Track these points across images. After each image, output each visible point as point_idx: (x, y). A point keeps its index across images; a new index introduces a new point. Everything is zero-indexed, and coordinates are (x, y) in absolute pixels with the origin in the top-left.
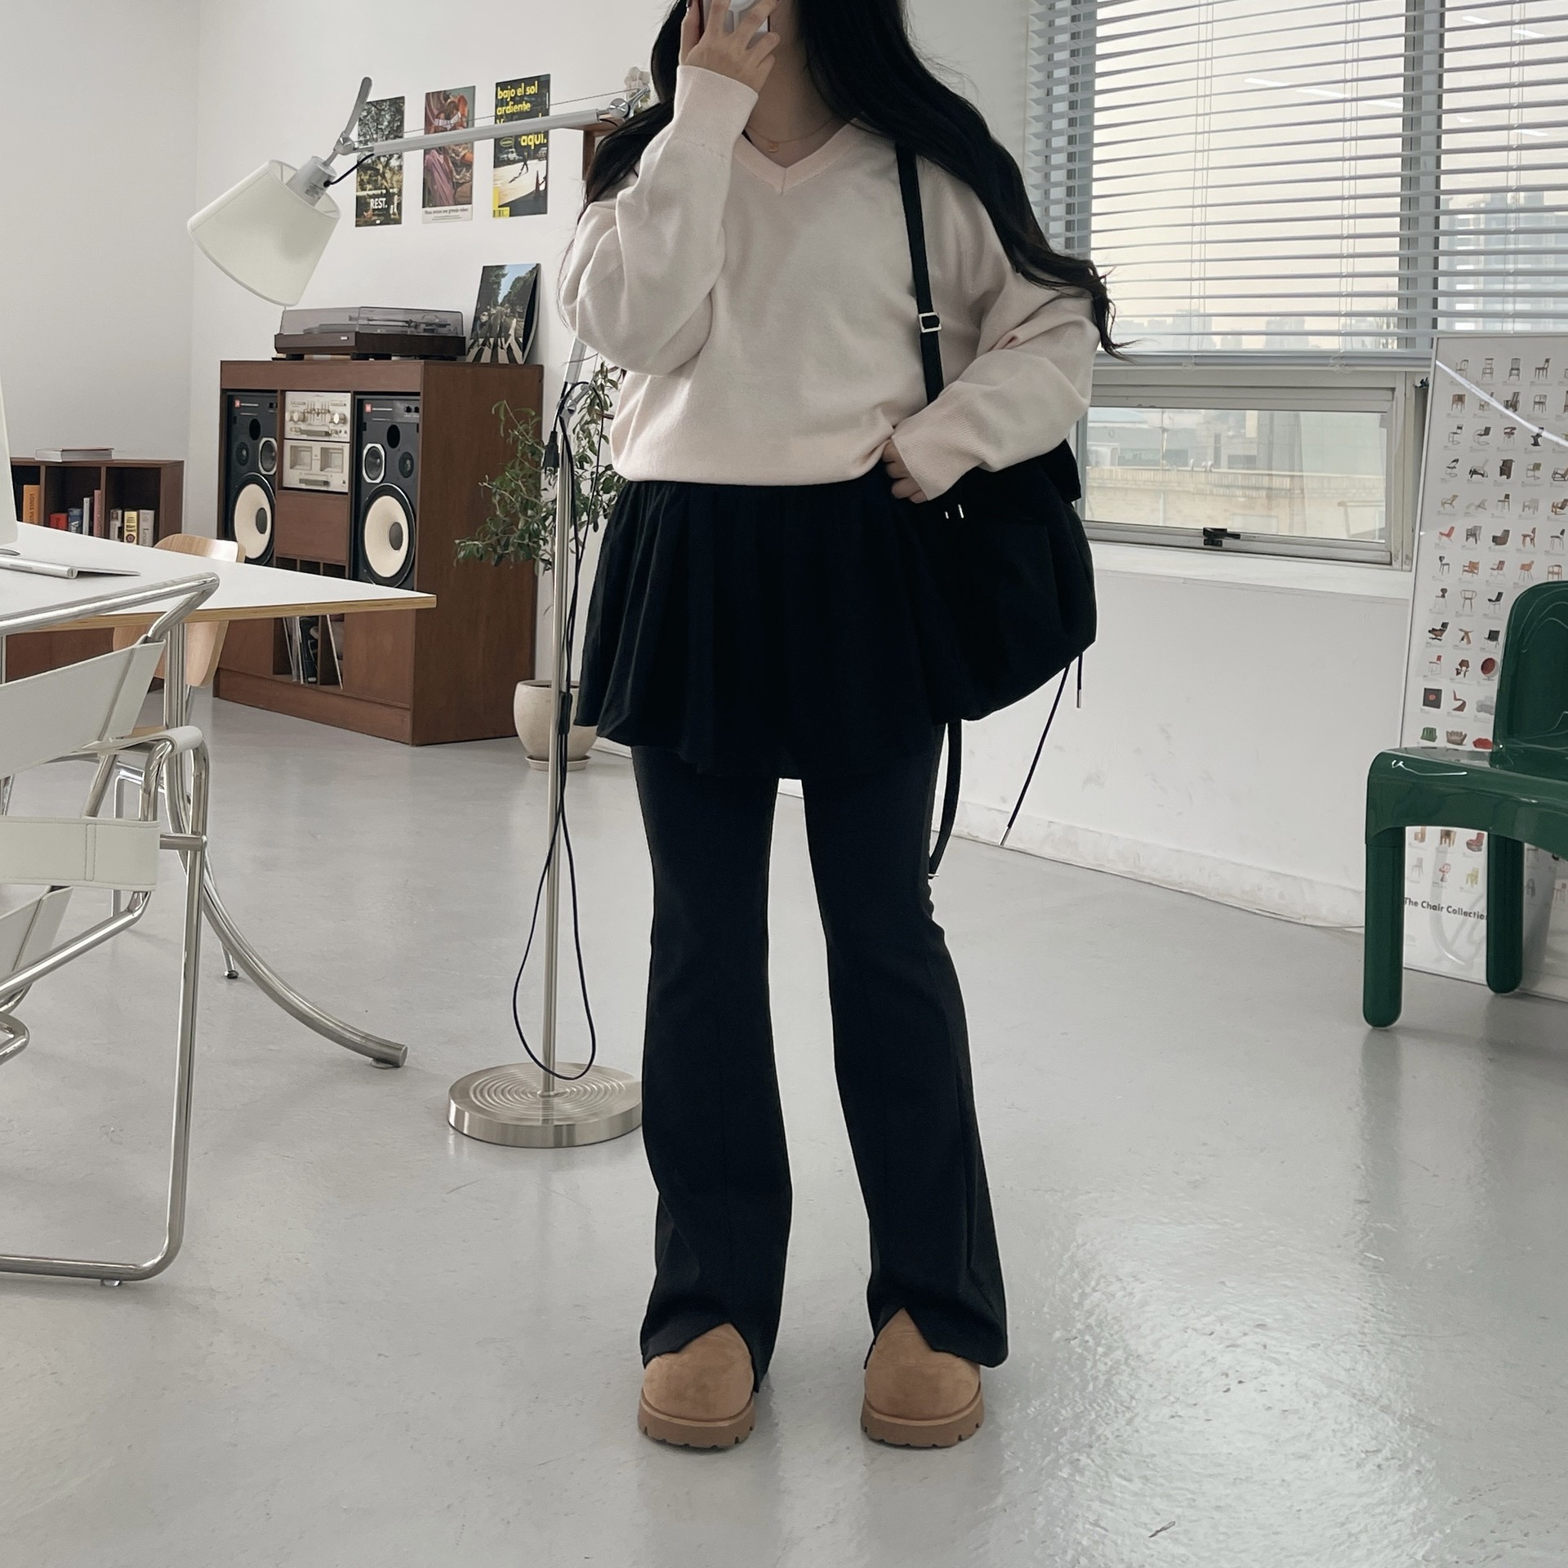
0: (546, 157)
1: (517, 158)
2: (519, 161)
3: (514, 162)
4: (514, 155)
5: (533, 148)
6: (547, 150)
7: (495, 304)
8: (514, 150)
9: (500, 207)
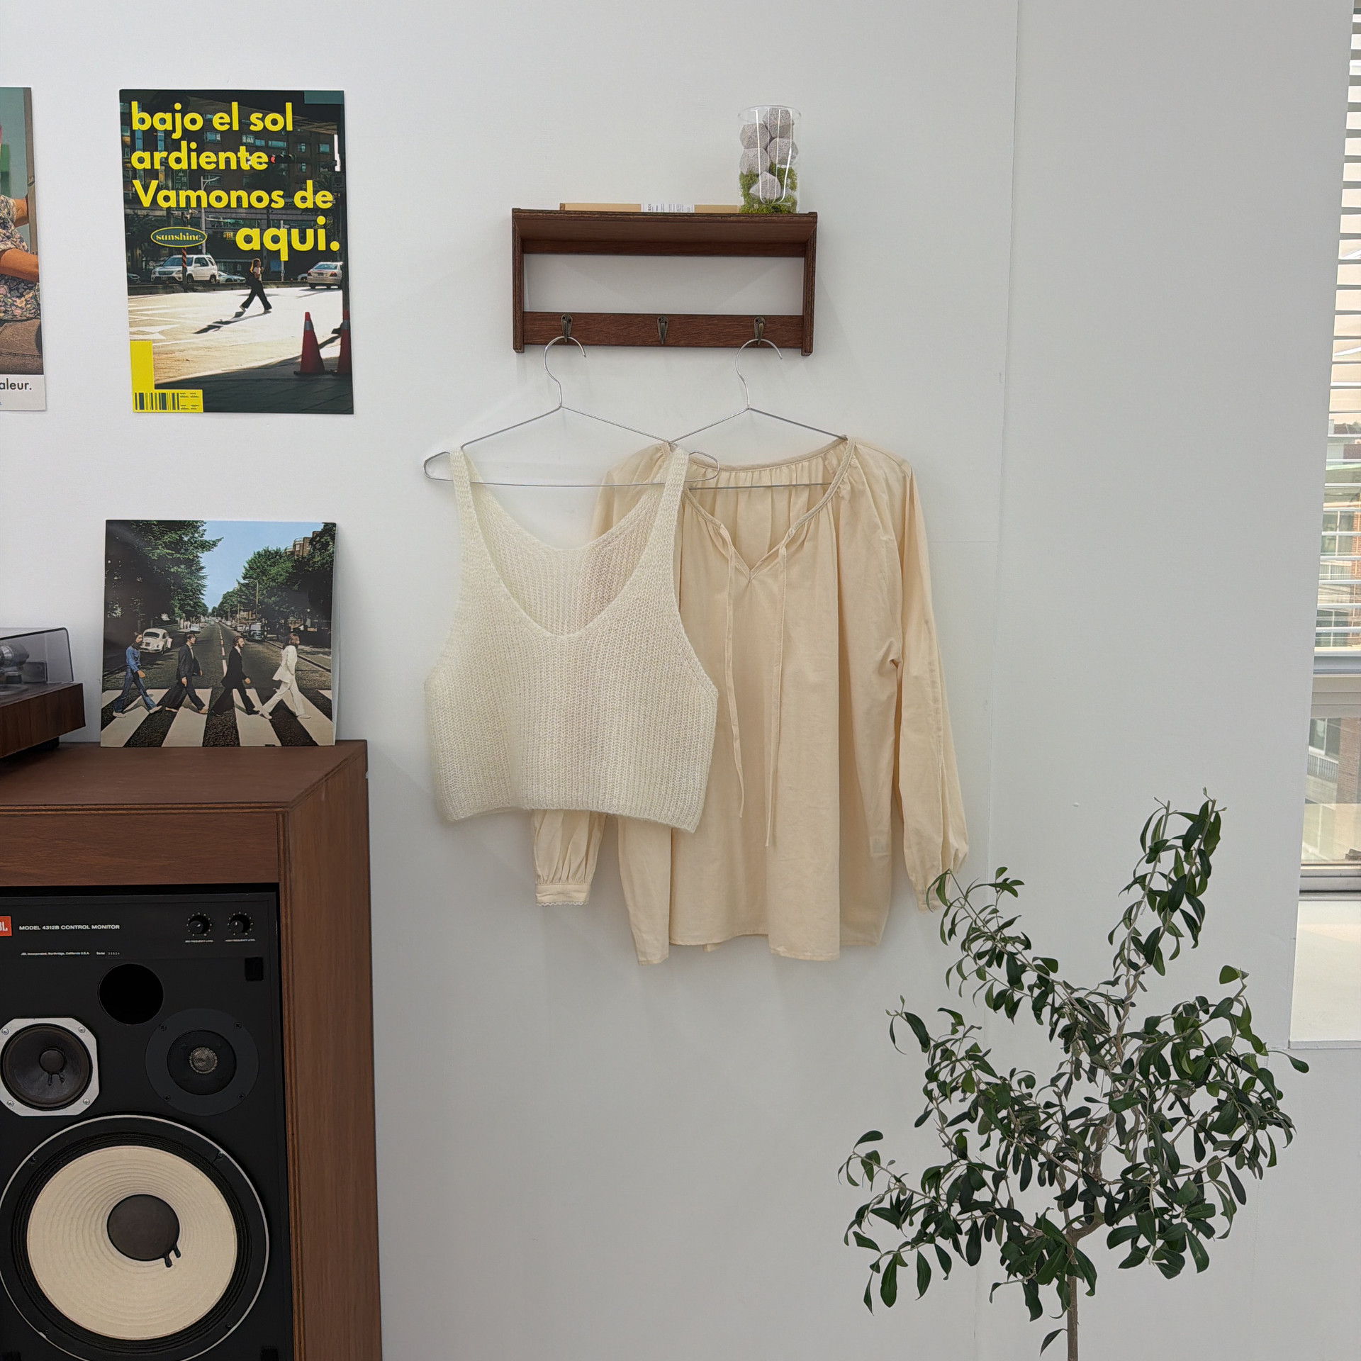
0: (343, 284)
1: (223, 277)
2: (229, 285)
3: (211, 285)
4: (212, 269)
5: (284, 257)
6: (345, 269)
7: (195, 610)
8: (207, 257)
9: (157, 387)
